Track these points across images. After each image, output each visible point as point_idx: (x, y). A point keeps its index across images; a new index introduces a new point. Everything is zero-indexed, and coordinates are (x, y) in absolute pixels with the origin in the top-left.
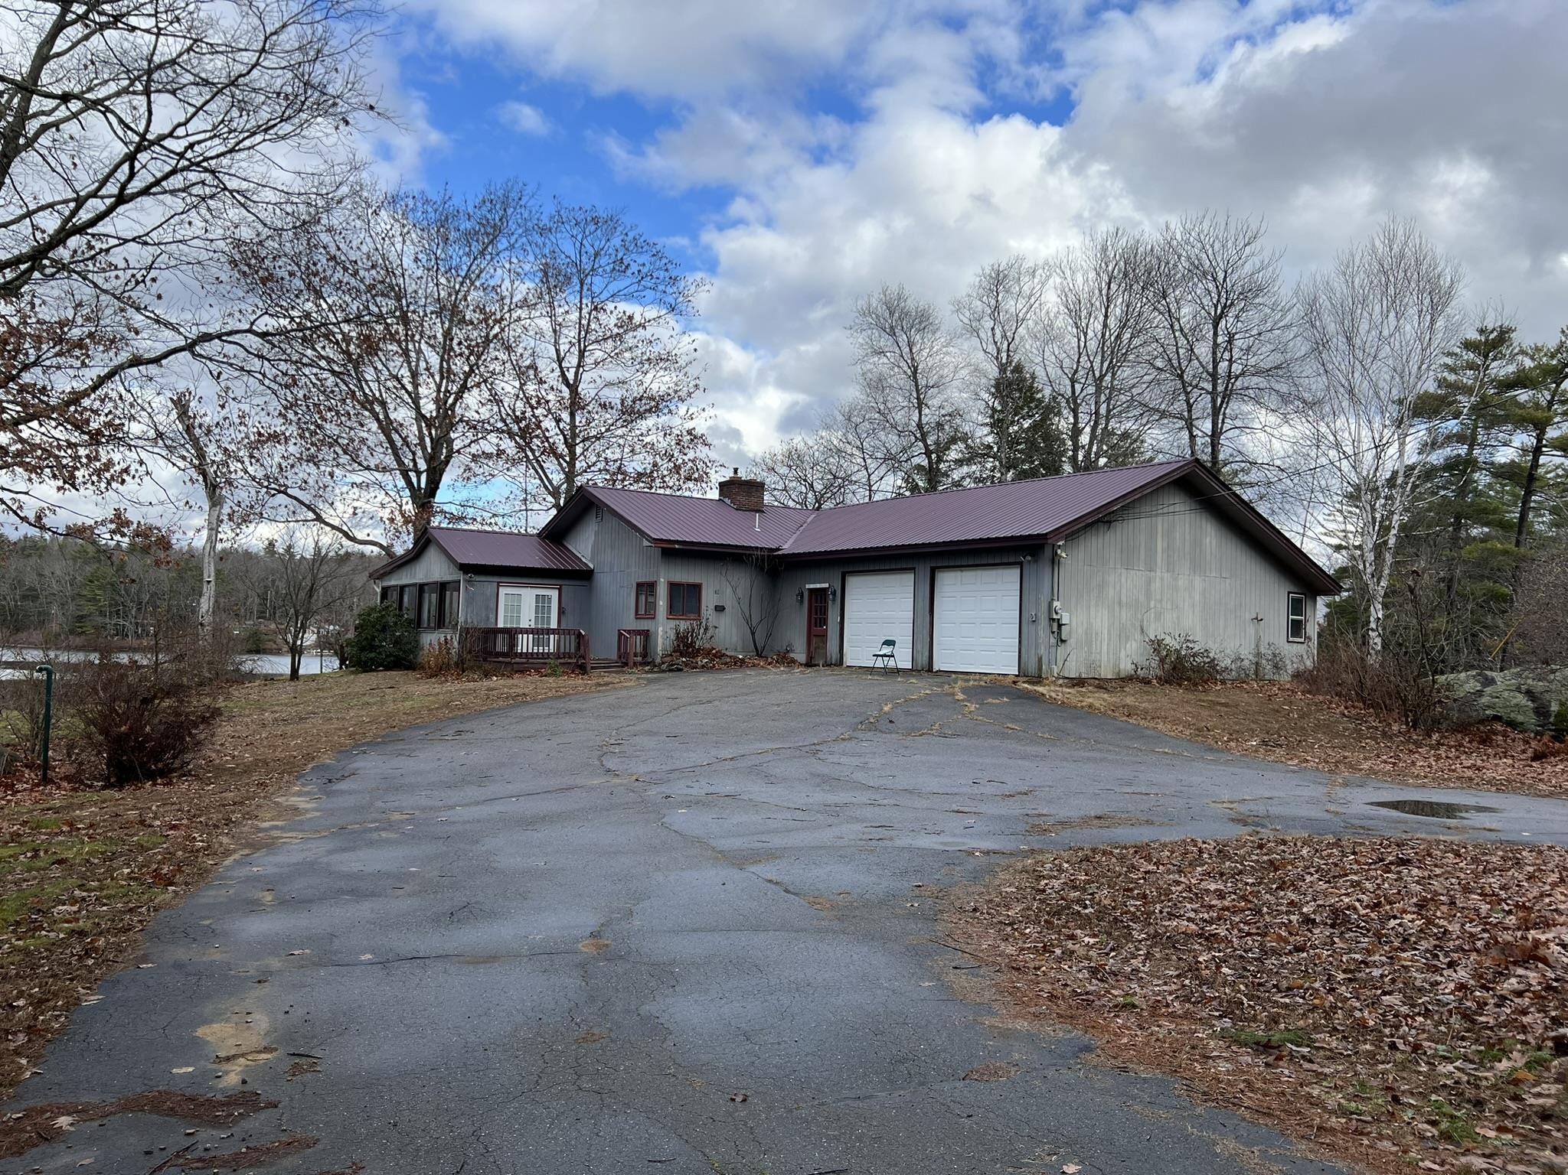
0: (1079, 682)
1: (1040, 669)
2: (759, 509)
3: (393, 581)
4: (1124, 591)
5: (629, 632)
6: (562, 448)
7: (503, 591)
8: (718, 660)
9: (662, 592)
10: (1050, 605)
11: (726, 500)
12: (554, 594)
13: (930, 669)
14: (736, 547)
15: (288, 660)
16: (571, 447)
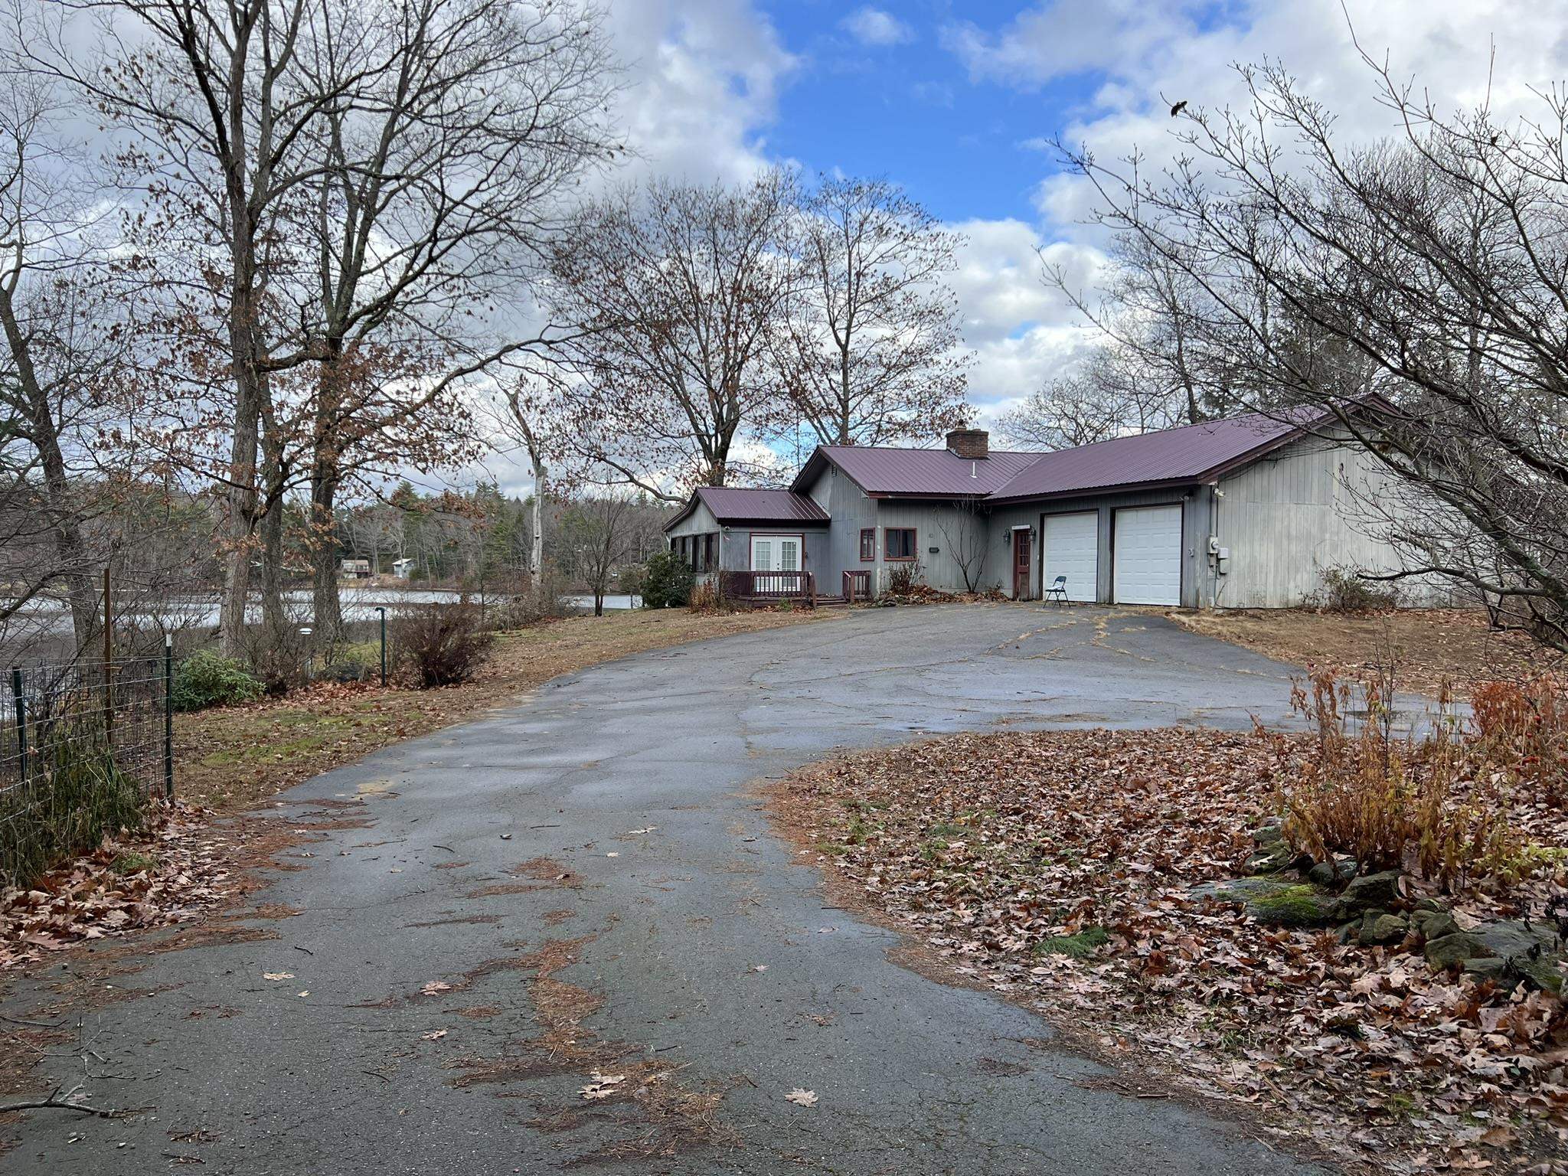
0: (1237, 612)
1: (1197, 600)
2: (982, 456)
3: (679, 533)
4: (1293, 525)
5: (851, 573)
6: (835, 405)
7: (755, 540)
8: (929, 596)
9: (880, 536)
10: (1207, 541)
11: (953, 451)
12: (798, 541)
13: (1111, 603)
14: (947, 494)
15: (594, 599)
16: (844, 403)
